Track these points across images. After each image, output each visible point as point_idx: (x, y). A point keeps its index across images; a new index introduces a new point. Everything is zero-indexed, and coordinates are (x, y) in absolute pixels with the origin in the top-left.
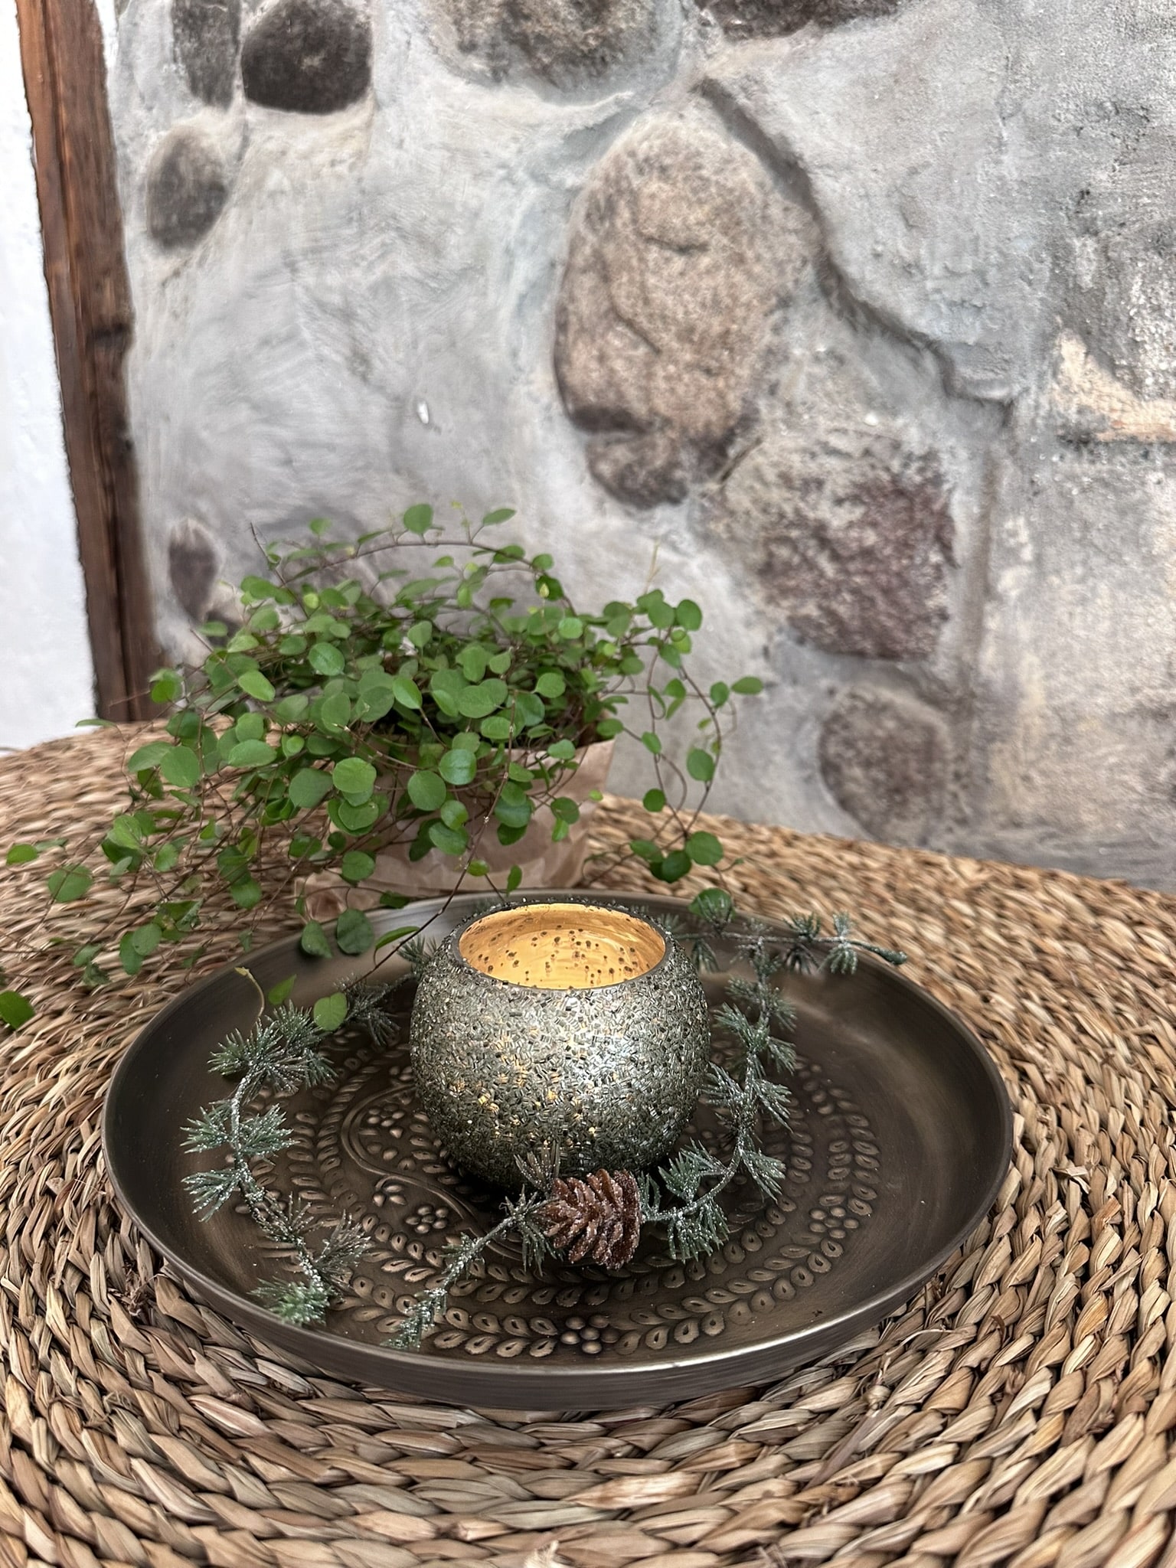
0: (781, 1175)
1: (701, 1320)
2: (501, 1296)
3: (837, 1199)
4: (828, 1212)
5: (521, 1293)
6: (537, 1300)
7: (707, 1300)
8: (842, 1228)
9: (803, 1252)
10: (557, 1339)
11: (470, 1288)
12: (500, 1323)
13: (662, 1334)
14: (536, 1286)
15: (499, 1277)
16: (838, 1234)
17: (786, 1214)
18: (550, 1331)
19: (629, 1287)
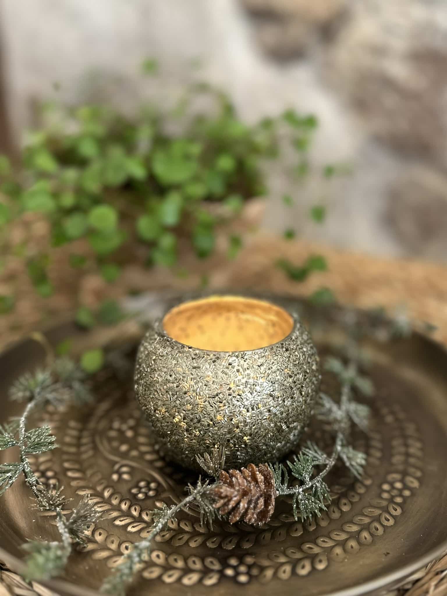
0: (363, 462)
1: (313, 558)
2: (187, 542)
3: (397, 476)
4: (392, 484)
5: (200, 540)
6: (209, 545)
7: (317, 545)
8: (401, 495)
9: (377, 512)
10: (221, 572)
11: (168, 536)
12: (186, 560)
13: (288, 568)
14: (209, 535)
15: (187, 529)
16: (399, 500)
17: (366, 487)
18: (217, 566)
19: (268, 535)
